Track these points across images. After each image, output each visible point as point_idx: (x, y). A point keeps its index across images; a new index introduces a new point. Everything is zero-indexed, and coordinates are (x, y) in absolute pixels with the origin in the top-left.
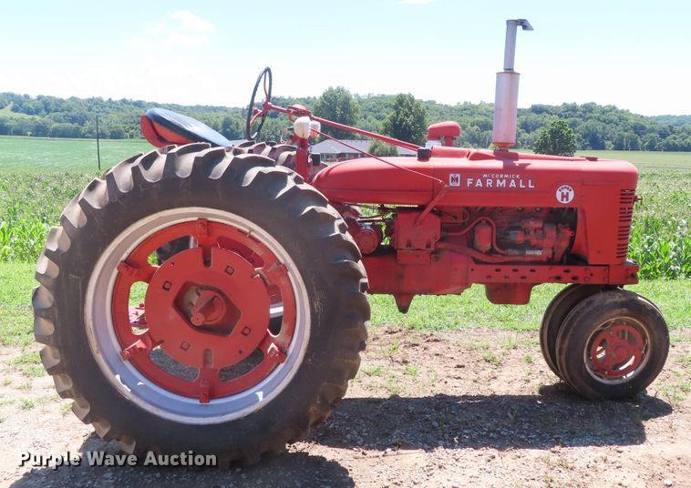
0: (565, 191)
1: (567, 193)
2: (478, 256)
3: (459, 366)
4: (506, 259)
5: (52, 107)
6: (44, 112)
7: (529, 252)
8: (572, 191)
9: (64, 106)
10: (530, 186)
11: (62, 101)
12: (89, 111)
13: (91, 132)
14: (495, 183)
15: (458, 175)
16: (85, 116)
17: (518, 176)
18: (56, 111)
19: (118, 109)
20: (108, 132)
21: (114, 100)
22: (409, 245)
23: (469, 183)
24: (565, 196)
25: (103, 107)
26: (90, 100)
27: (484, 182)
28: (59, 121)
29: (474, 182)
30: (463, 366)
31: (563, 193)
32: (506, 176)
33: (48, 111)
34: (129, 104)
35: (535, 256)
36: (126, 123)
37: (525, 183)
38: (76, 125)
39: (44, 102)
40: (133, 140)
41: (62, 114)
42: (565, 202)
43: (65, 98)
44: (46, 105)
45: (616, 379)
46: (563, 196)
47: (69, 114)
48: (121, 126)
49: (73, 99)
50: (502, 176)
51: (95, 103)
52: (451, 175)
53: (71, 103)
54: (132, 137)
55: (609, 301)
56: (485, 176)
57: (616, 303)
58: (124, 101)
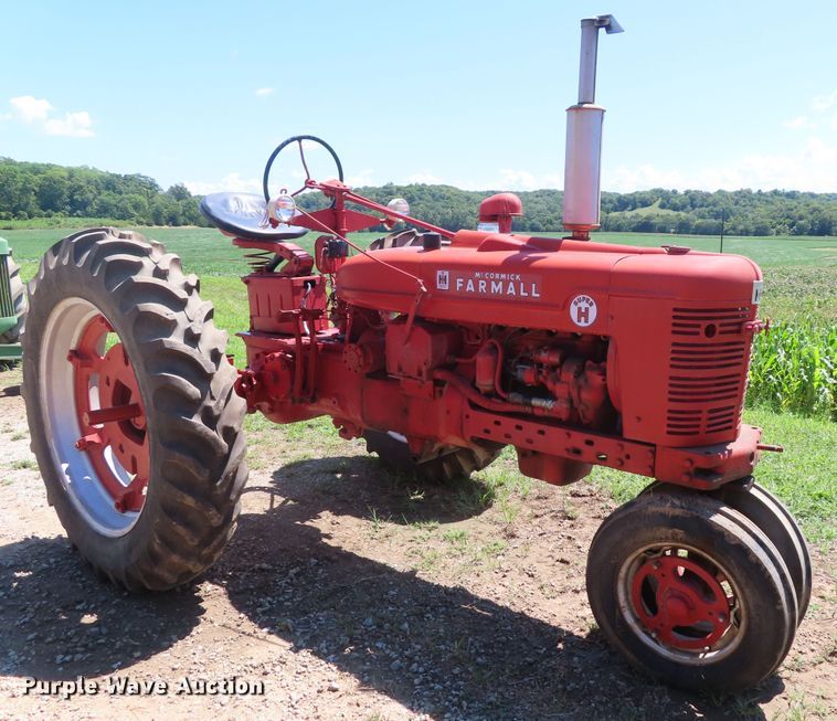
0: (584, 305)
1: (587, 309)
2: (475, 399)
3: (562, 561)
4: (509, 408)
5: (698, 202)
6: (689, 207)
7: (536, 402)
8: (594, 306)
9: (710, 200)
10: (534, 295)
11: (708, 195)
12: (736, 204)
13: (734, 229)
14: (489, 287)
15: (446, 273)
16: (731, 211)
17: (518, 277)
18: (702, 206)
19: (767, 201)
20: (752, 228)
21: (764, 191)
22: (400, 369)
23: (459, 285)
24: (583, 314)
25: (751, 199)
26: (737, 193)
27: (476, 285)
28: (703, 217)
29: (465, 283)
30: (567, 563)
31: (580, 309)
32: (503, 276)
33: (693, 207)
34: (781, 195)
35: (543, 409)
36: (774, 218)
37: (527, 289)
38: (720, 221)
39: (690, 198)
40: (779, 237)
41: (707, 209)
42: (582, 324)
43: (712, 192)
44: (693, 200)
45: (687, 653)
46: (580, 314)
47: (715, 209)
48: (767, 221)
49: (720, 192)
50: (497, 276)
51: (744, 195)
52: (439, 273)
53: (718, 197)
54: (778, 233)
55: (652, 509)
56: (477, 275)
57: (663, 515)
58: (775, 192)
